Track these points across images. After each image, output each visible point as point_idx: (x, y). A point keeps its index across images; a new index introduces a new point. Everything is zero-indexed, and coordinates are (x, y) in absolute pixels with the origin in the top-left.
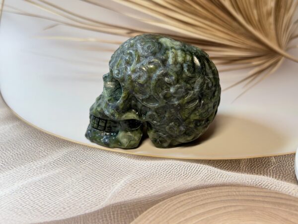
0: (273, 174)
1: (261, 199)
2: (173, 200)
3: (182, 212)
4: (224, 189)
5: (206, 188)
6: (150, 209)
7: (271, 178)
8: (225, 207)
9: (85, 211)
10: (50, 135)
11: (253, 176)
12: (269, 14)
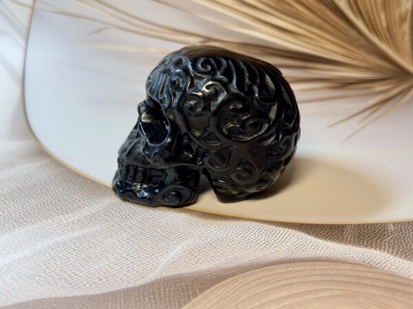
0: (389, 248)
1: (368, 282)
2: (246, 277)
3: (258, 294)
4: (318, 266)
5: (293, 262)
6: (215, 287)
7: (386, 253)
8: (317, 291)
9: (128, 284)
10: (88, 179)
11: (360, 249)
12: (403, 20)
